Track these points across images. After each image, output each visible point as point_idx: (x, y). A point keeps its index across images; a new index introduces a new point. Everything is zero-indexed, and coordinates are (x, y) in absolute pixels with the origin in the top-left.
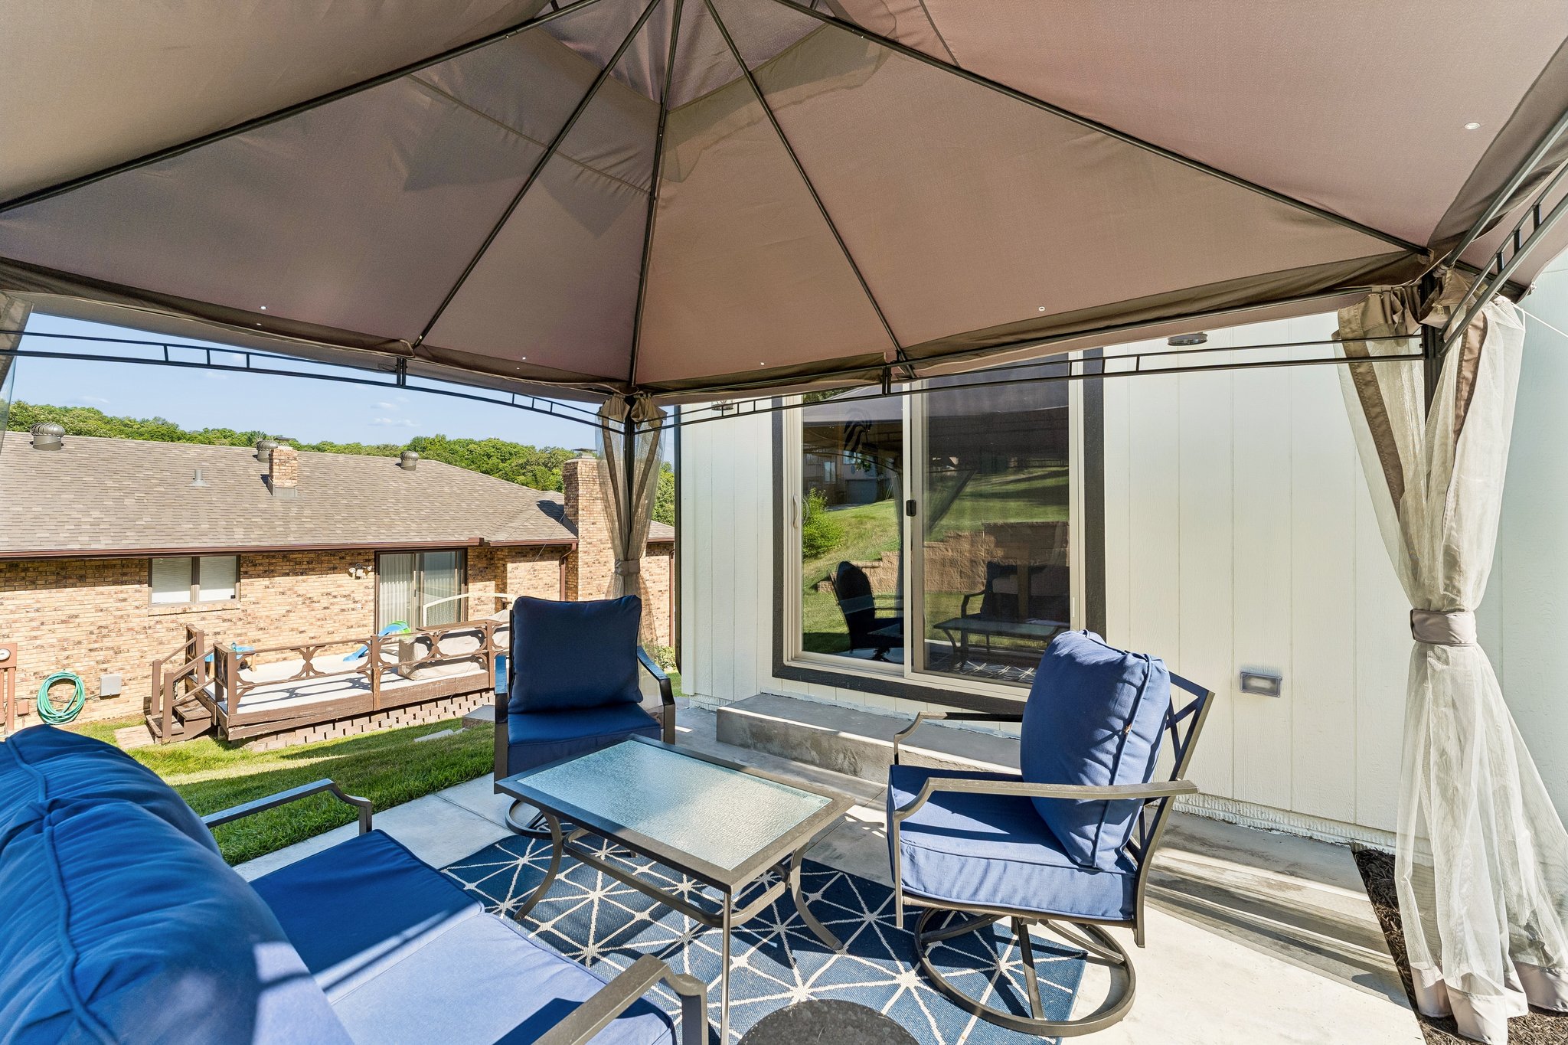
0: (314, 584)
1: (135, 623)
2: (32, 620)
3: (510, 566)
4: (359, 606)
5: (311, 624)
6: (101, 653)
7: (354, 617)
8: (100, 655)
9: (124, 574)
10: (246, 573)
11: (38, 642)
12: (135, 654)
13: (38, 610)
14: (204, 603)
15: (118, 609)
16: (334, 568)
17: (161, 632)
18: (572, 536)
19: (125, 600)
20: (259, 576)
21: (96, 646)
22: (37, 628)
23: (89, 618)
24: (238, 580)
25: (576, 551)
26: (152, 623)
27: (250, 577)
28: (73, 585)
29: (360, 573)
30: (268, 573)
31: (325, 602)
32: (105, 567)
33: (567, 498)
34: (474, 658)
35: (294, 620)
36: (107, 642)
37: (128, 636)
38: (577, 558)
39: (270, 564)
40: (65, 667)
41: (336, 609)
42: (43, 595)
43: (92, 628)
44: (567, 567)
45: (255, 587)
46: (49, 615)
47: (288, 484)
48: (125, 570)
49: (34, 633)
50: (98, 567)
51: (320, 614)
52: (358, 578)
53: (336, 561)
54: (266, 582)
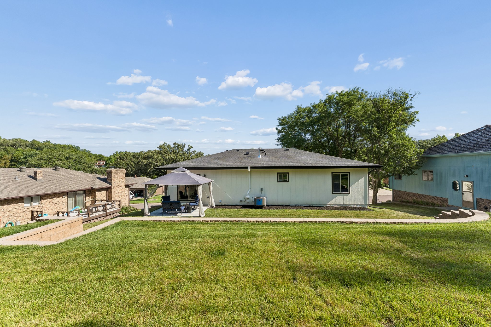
0: (55, 200)
1: (22, 211)
2: (3, 212)
3: (96, 193)
4: (64, 204)
5: (55, 208)
6: (16, 217)
7: (63, 206)
8: (15, 218)
9: (20, 201)
10: (42, 199)
11: (4, 216)
12: (22, 217)
13: (4, 210)
14: (34, 206)
15: (19, 208)
16: (59, 196)
17: (27, 212)
18: (110, 186)
19: (20, 206)
20: (45, 199)
21: (15, 216)
22: (4, 213)
23: (13, 210)
24: (41, 200)
25: (111, 189)
26: (25, 211)
27: (43, 200)
28: (10, 204)
29: (65, 197)
30: (47, 198)
31: (58, 203)
32: (16, 200)
33: (108, 177)
34: (102, 211)
35: (52, 208)
36: (17, 215)
37: (20, 214)
38: (112, 190)
39: (47, 196)
40: (9, 221)
41: (60, 205)
42: (5, 206)
43: (14, 213)
44: (108, 192)
45: (44, 202)
46: (6, 210)
47: (41, 178)
48: (20, 200)
49: (3, 214)
50: (15, 200)
51: (57, 206)
52: (64, 198)
53: (60, 195)
54: (46, 200)
